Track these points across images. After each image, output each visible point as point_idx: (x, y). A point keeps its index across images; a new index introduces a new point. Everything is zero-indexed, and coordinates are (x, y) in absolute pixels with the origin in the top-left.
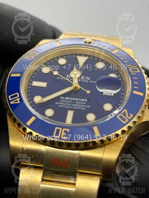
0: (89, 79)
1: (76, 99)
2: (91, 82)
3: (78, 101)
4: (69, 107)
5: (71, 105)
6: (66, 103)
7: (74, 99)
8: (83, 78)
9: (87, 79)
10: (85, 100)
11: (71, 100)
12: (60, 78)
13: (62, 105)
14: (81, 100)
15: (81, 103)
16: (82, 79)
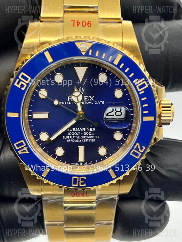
0: (93, 100)
1: (84, 129)
2: (96, 103)
3: (86, 132)
4: (78, 141)
5: (80, 137)
6: (74, 135)
7: (81, 130)
8: (86, 99)
9: (90, 100)
10: (93, 130)
11: (79, 131)
12: (61, 103)
13: (70, 139)
14: (89, 130)
15: (90, 134)
16: (85, 101)
